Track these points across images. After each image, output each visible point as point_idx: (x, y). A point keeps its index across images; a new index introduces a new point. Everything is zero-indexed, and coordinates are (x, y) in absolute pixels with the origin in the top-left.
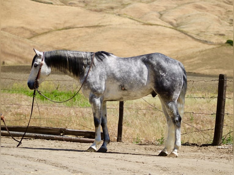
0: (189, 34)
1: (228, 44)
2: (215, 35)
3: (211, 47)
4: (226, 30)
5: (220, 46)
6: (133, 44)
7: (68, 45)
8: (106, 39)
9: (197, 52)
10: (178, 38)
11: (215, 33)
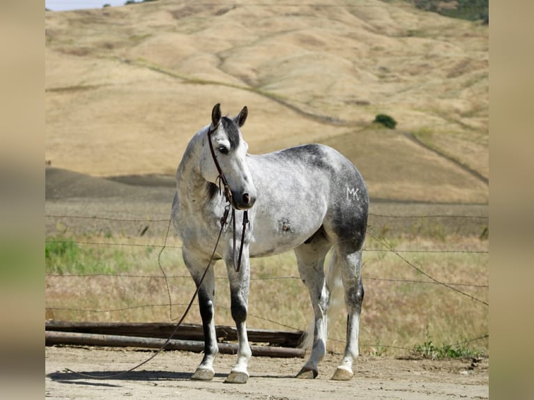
0: (289, 102)
1: (380, 124)
2: (347, 103)
3: (341, 131)
4: (372, 93)
5: (361, 128)
6: (163, 129)
8: (99, 117)
10: (265, 112)
11: (347, 99)
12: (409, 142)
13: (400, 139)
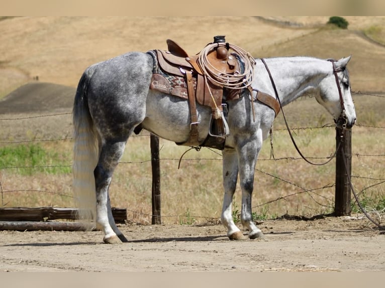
1: (332, 25)
3: (299, 33)
5: (316, 30)
6: (139, 41)
7: (4, 53)
8: (81, 35)
9: (270, 47)
10: (230, 21)
12: (360, 39)
13: (352, 37)
